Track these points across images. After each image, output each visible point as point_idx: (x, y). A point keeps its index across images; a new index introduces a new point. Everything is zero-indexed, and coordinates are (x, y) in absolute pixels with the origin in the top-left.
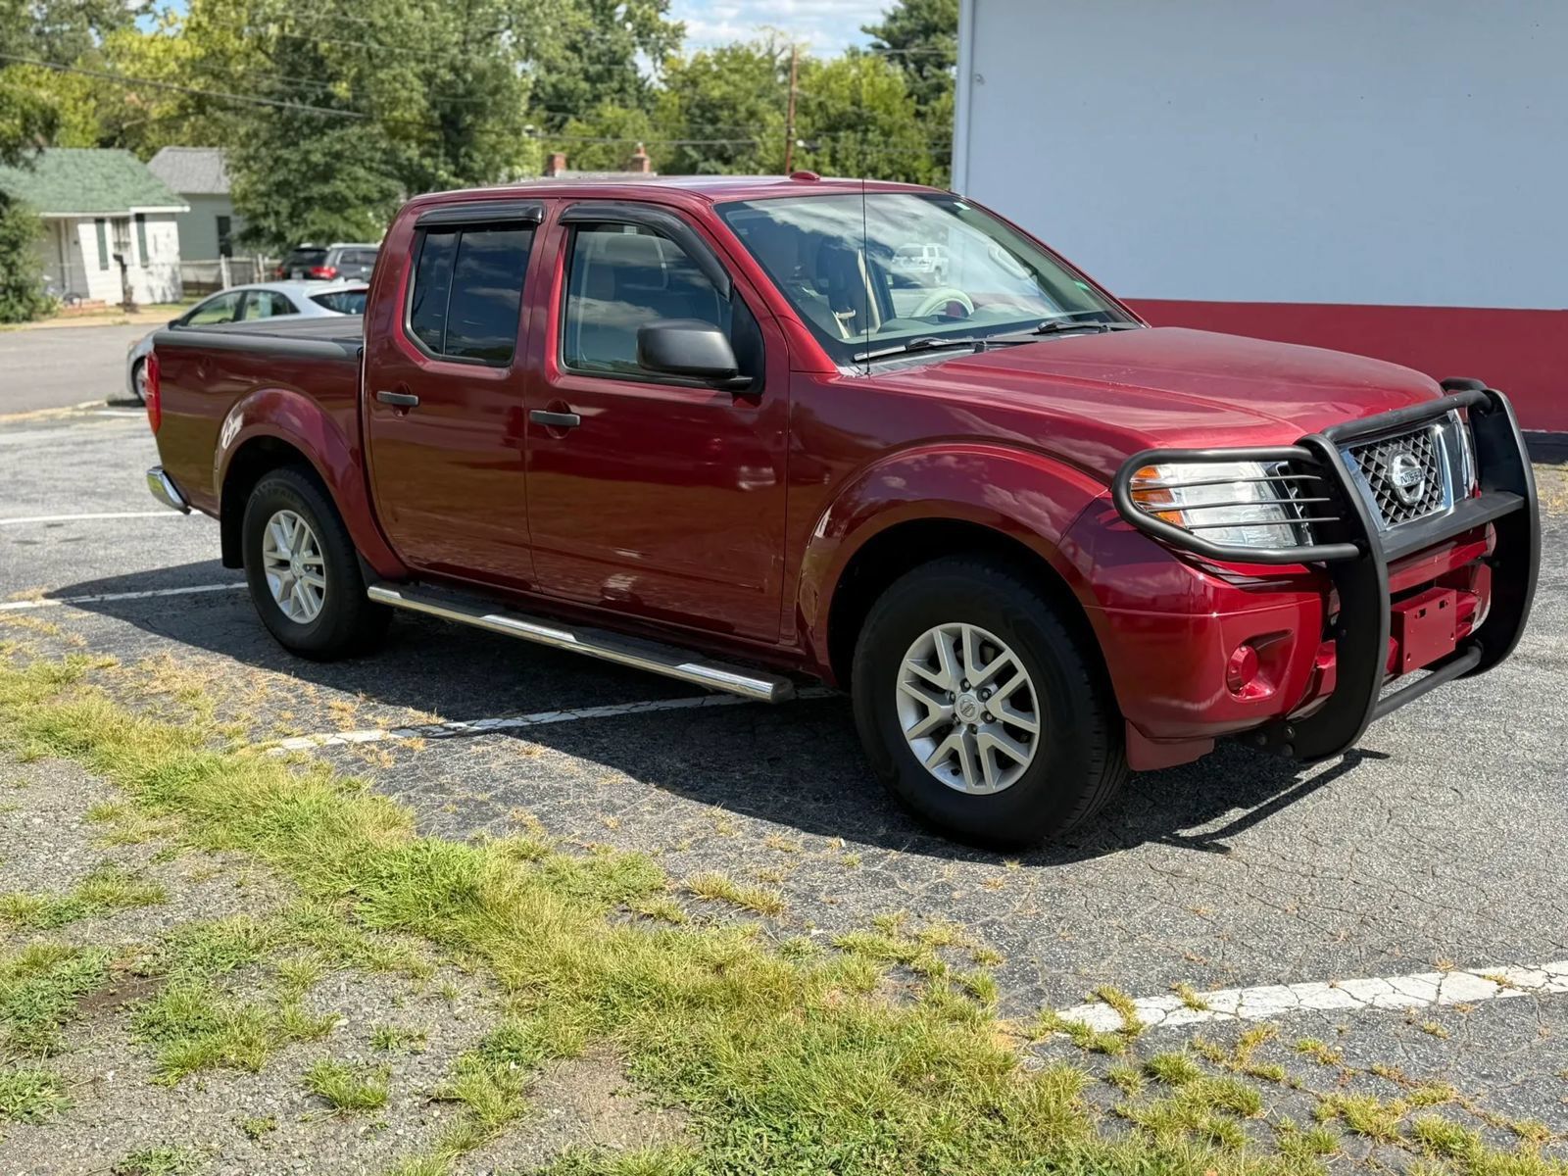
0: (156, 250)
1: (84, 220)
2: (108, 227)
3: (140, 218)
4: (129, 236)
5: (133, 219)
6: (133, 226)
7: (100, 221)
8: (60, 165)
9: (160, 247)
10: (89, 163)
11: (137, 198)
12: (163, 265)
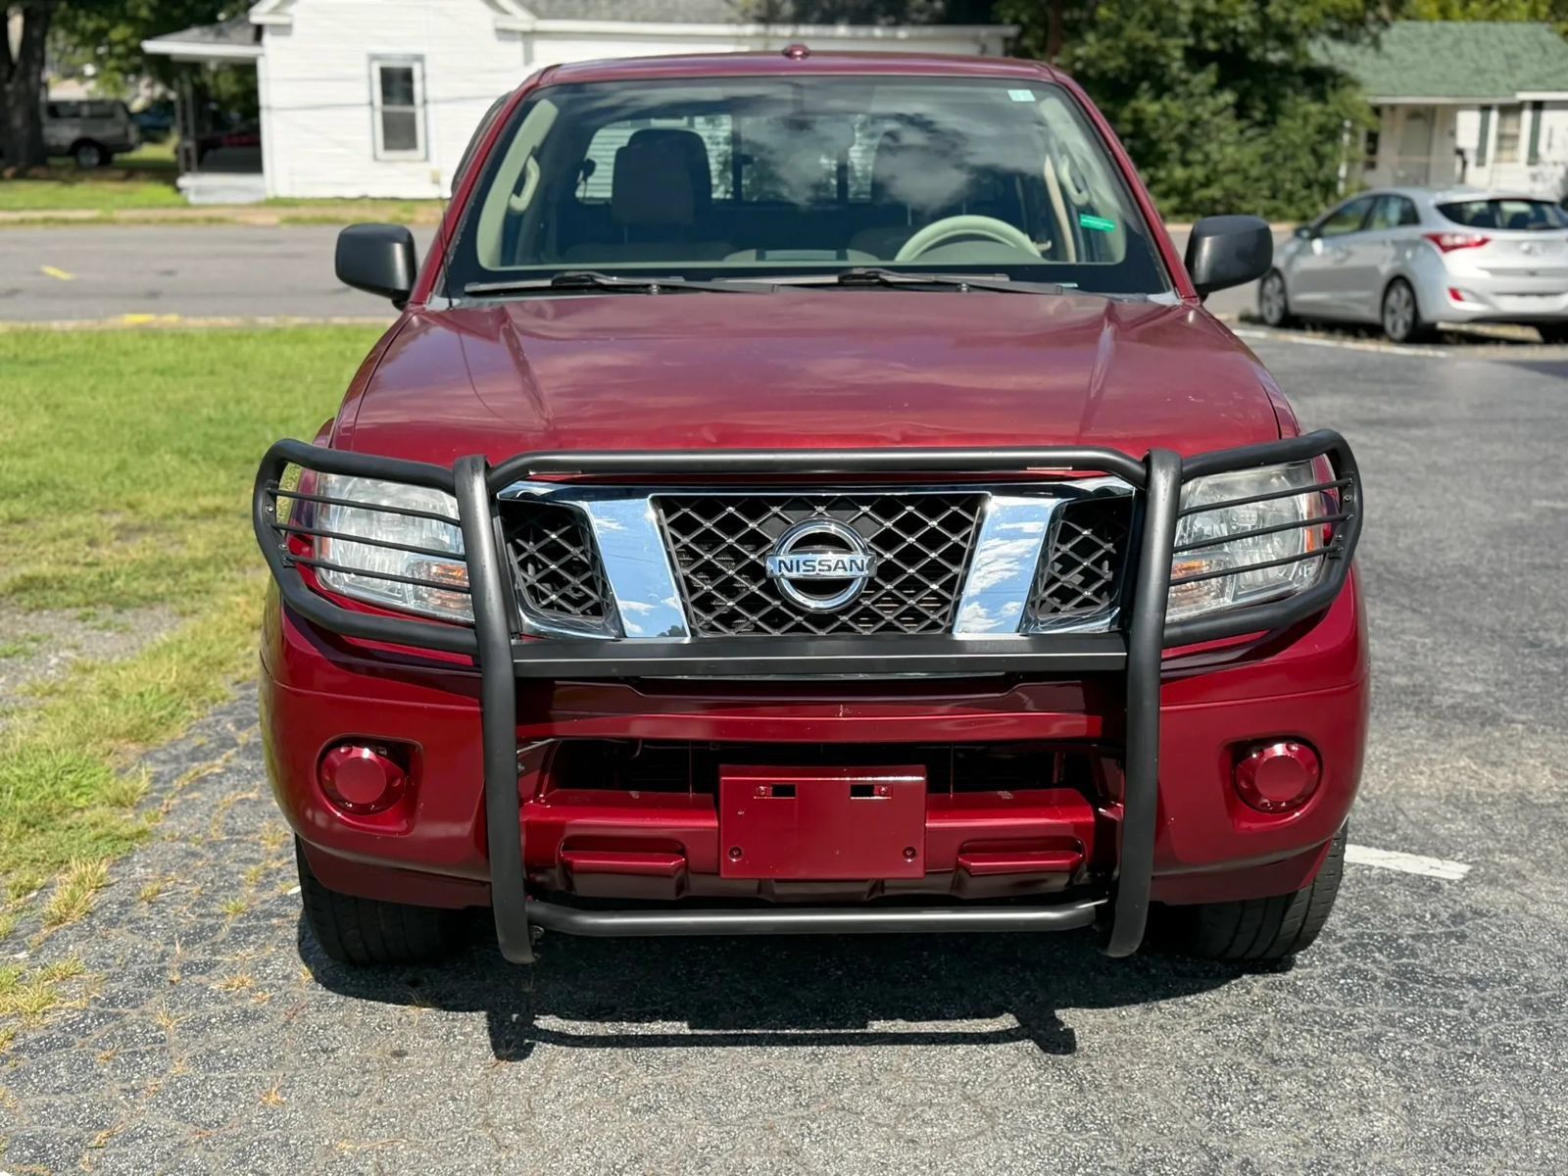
0: (1550, 145)
1: (1467, 107)
2: (1494, 116)
3: (1538, 106)
4: (1519, 126)
5: (1528, 105)
6: (1527, 116)
7: (1486, 109)
8: (1457, 42)
9: (1556, 141)
10: (1494, 40)
11: (1539, 83)
12: (1555, 164)
